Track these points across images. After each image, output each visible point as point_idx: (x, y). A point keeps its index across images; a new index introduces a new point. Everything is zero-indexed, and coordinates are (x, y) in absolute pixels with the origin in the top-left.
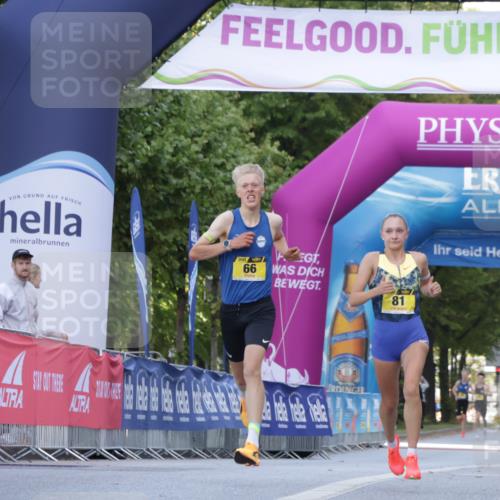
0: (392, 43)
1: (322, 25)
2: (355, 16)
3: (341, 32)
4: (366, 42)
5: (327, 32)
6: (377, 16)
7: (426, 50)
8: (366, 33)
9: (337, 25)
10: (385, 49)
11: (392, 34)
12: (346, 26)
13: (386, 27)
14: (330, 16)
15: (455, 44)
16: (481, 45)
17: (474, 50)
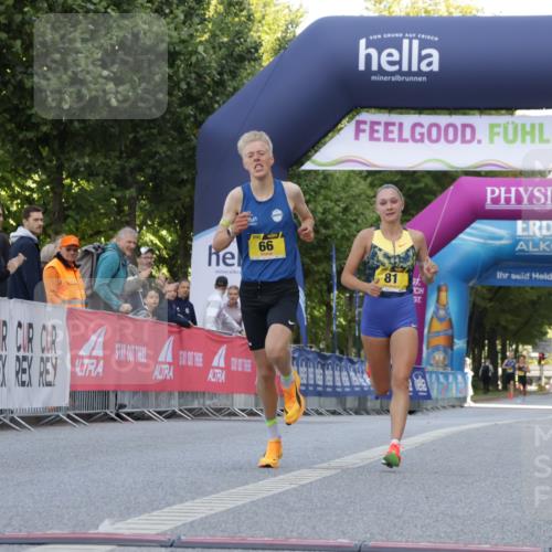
0: (468, 137)
1: (421, 126)
2: (443, 120)
3: (434, 131)
4: (451, 137)
5: (425, 130)
6: (458, 120)
7: (491, 141)
8: (451, 130)
9: (432, 125)
10: (464, 141)
11: (468, 131)
12: (437, 126)
13: (464, 126)
14: (426, 119)
15: (511, 137)
16: (528, 138)
17: (523, 141)
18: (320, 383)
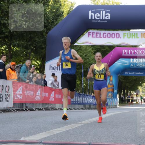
0: (118, 36)
2: (111, 32)
3: (109, 35)
4: (113, 36)
5: (106, 35)
6: (115, 32)
7: (124, 38)
8: (113, 35)
10: (117, 38)
11: (118, 35)
12: (110, 34)
13: (117, 34)
14: (107, 32)
15: (129, 37)
16: (134, 37)
17: (132, 38)
18: (79, 101)
